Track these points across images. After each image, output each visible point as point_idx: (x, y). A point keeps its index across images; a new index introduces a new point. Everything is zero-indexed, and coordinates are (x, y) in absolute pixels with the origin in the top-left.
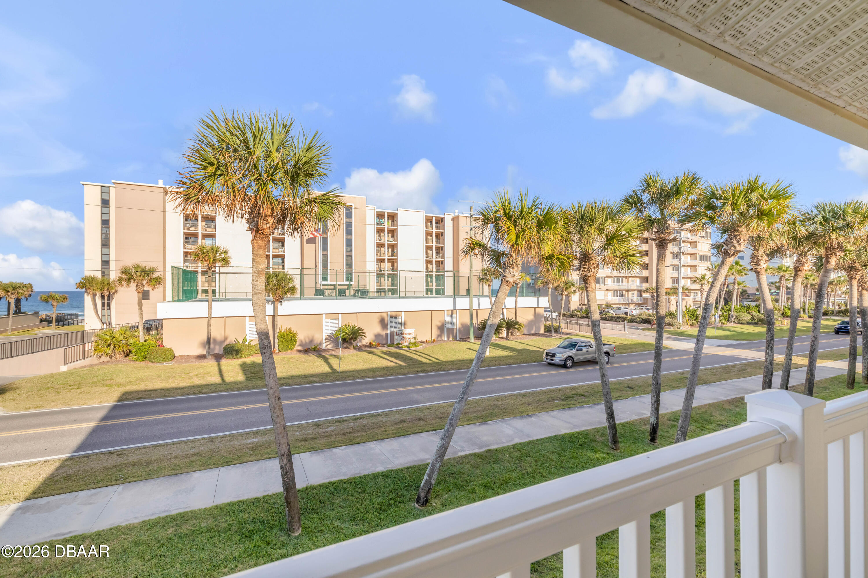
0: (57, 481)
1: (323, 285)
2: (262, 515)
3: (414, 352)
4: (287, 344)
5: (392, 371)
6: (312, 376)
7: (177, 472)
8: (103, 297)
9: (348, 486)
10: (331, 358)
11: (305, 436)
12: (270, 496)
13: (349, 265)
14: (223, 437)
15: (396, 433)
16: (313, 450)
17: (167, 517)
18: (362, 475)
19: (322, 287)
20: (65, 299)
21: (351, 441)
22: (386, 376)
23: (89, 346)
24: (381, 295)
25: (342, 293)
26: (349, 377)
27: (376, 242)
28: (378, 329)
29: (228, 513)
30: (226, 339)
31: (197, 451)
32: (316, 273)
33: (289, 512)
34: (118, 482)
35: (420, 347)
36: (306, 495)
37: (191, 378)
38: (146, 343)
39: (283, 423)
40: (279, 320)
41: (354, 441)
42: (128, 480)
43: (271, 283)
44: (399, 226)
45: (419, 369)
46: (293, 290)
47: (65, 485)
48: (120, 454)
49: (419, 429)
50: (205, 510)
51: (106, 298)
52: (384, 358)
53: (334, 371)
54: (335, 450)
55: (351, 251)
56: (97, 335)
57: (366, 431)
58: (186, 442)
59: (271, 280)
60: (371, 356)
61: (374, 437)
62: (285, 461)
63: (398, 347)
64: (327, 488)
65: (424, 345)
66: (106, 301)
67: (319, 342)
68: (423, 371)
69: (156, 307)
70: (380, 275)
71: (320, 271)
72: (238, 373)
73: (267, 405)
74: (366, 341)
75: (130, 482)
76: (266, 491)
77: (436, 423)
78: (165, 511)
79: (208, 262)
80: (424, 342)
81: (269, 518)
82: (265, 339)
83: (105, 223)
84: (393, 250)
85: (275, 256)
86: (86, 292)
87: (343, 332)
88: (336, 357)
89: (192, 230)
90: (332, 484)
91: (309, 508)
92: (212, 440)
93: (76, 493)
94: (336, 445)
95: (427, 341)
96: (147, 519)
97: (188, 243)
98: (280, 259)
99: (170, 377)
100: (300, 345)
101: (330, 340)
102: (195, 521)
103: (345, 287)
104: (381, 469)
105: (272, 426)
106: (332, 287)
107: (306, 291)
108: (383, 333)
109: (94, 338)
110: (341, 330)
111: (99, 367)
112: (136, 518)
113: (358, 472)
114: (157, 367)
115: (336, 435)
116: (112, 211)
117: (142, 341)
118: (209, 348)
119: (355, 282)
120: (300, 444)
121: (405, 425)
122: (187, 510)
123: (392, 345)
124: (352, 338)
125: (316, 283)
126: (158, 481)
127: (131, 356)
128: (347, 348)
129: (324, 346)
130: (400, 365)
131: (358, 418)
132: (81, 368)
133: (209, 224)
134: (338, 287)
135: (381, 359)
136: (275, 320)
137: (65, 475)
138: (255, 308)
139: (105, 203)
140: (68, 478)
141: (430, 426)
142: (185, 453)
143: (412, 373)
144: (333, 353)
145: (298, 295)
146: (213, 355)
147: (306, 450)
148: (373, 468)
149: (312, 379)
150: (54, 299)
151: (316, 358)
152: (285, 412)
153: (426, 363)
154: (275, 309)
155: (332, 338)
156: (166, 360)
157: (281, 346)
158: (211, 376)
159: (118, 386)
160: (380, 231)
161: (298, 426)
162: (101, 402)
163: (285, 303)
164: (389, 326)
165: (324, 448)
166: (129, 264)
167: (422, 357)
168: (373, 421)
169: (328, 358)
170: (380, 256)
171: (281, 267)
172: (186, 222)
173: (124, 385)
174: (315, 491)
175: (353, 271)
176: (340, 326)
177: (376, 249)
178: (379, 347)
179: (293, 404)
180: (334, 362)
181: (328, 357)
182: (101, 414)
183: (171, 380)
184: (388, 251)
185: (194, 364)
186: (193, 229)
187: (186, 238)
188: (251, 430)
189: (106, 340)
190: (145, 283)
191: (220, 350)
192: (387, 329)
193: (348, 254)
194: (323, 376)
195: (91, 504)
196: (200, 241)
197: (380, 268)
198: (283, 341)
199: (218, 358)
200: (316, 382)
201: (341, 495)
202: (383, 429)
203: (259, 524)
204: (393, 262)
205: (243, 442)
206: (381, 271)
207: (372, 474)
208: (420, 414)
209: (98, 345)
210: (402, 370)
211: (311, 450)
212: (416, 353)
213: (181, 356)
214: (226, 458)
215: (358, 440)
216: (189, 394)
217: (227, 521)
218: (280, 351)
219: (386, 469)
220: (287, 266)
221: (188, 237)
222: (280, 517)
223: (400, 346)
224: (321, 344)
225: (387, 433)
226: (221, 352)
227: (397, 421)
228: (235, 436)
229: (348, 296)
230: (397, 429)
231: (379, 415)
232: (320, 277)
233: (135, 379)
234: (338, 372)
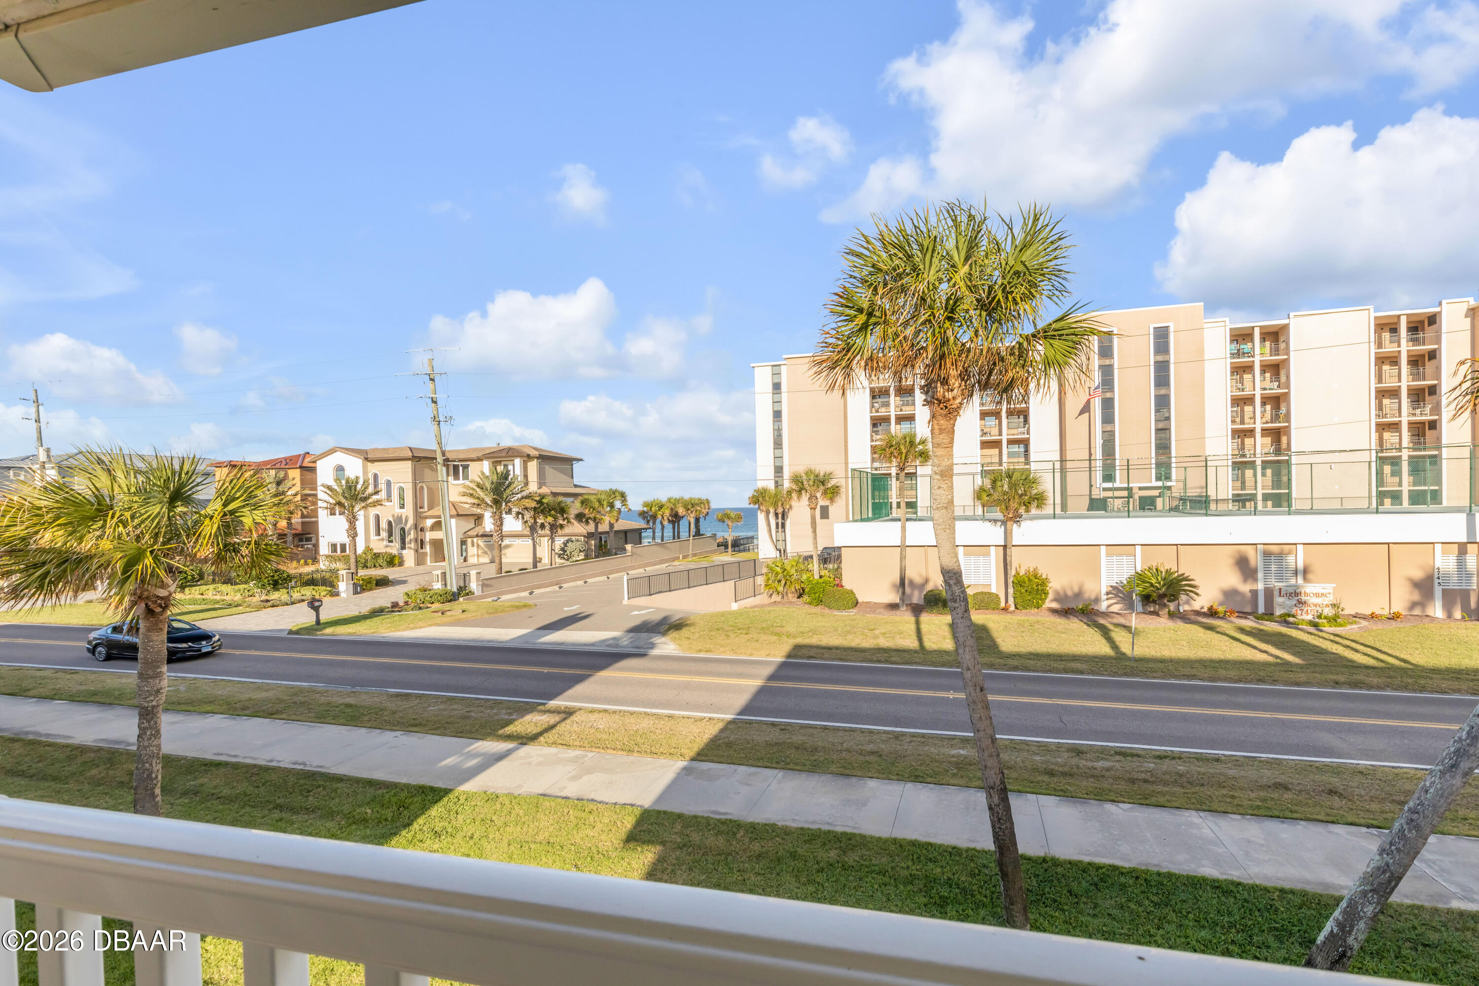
0: (719, 746)
1: (1105, 489)
2: (963, 879)
3: (1332, 637)
4: (1030, 598)
5: (1262, 674)
6: (1075, 658)
7: (848, 772)
8: (776, 515)
9: (1131, 882)
10: (1117, 630)
11: (1052, 767)
12: (978, 852)
13: (1163, 446)
14: (914, 736)
15: (1258, 807)
16: (1064, 794)
17: (829, 832)
18: (1164, 871)
19: (1104, 494)
20: (739, 518)
21: (1146, 799)
22: (1246, 683)
23: (760, 580)
24: (1244, 506)
25: (1147, 504)
26: (1153, 670)
27: (1229, 394)
28: (1233, 580)
29: (911, 857)
30: (927, 581)
31: (876, 749)
32: (1090, 468)
33: (1006, 890)
34: (778, 766)
35: (1349, 627)
36: (1042, 870)
37: (876, 637)
38: (821, 580)
39: (990, 732)
40: (1014, 553)
41: (1153, 800)
42: (789, 767)
43: (1000, 489)
44: (1292, 353)
45: (1341, 678)
46: (1040, 499)
47: (726, 754)
48: (784, 728)
49: (1328, 815)
50: (879, 839)
51: (780, 516)
52: (1243, 643)
53: (1120, 656)
54: (1109, 807)
55: (1168, 419)
56: (768, 566)
57: (1183, 787)
58: (862, 731)
59: (999, 483)
60: (1210, 635)
61: (1201, 803)
62: (996, 799)
63: (1287, 623)
64: (1084, 871)
65: (1364, 623)
66: (780, 521)
67: (1093, 597)
68: (1355, 685)
69: (832, 530)
70: (1241, 466)
71: (1099, 464)
72: (944, 638)
73: (962, 696)
74: (1201, 602)
75: (791, 769)
76: (972, 841)
77: (1382, 812)
78: (828, 823)
79: (899, 460)
80: (1364, 617)
81: (975, 888)
82: (955, 584)
83: (777, 415)
84: (1277, 407)
85: (1011, 442)
86: (759, 508)
87: (1144, 582)
88: (1127, 628)
89: (883, 412)
90: (1098, 868)
91: (1048, 896)
92: (897, 736)
93: (735, 767)
94: (1111, 798)
95: (1373, 616)
96: (806, 826)
97: (877, 432)
98: (1022, 446)
99: (849, 632)
100: (1055, 600)
101: (1116, 596)
102: (864, 852)
103: (1156, 493)
104: (1209, 871)
105: (972, 735)
106: (1125, 494)
107: (1070, 502)
108: (1246, 588)
109: (764, 570)
110: (1140, 577)
111: (770, 608)
112: (794, 820)
113: (1155, 861)
114: (834, 616)
115: (1116, 779)
116: (784, 397)
117: (817, 577)
118: (904, 593)
119: (1177, 481)
120: (1039, 778)
121: (1288, 796)
122: (855, 831)
123: (1269, 615)
124: (1163, 596)
125: (1091, 486)
126: (824, 778)
127: (806, 598)
128: (1156, 613)
129: (1103, 606)
130: (1287, 663)
131: (1166, 757)
132: (751, 607)
133: (905, 399)
134: (1138, 494)
135: (1235, 643)
136: (1008, 553)
137: (726, 740)
138: (938, 532)
139: (777, 387)
140: (729, 745)
141: (1362, 814)
142: (859, 747)
143: (1320, 684)
144: (1121, 620)
145: (1048, 510)
146: (911, 604)
147: (1048, 792)
148: (1193, 866)
149: (1074, 665)
150: (729, 518)
151: (1085, 627)
152: (993, 712)
153: (1367, 667)
154: (1007, 535)
155: (1120, 593)
156: (846, 608)
157: (1019, 600)
158: (904, 638)
159: (788, 637)
160: (1240, 370)
161: (1039, 745)
162: (768, 655)
163: (1025, 524)
164: (1260, 575)
165: (1085, 796)
166: (801, 469)
167: (1357, 651)
168: (1202, 770)
169: (1110, 630)
170: (1242, 422)
171: (1023, 460)
172: (874, 401)
173: (794, 637)
174: (1059, 870)
175: (1173, 460)
176: (1139, 569)
177: (1229, 409)
178: (1233, 619)
179: (1033, 704)
180: (1122, 639)
181: (1111, 627)
182: (768, 671)
183: (850, 637)
184: (1263, 413)
185: (880, 617)
186: (883, 409)
187: (874, 425)
188: (957, 733)
189: (777, 574)
190: (819, 495)
191: (920, 599)
192: (1256, 580)
193: (1161, 426)
194: (1095, 663)
195: (749, 785)
196: (894, 428)
197: (1243, 448)
198: (1023, 591)
199: (917, 610)
200: (1082, 673)
201: (1114, 894)
202: (1224, 792)
203: (957, 891)
204: (1277, 435)
205: (943, 750)
206: (1244, 456)
207: (1188, 877)
208: (1335, 782)
209: (768, 579)
210: (1292, 675)
211: (1061, 793)
212: (1337, 639)
213: (867, 603)
214: (916, 770)
215: (1162, 800)
216: (872, 661)
217: (908, 868)
218: (1016, 608)
219: (1225, 877)
220: (1033, 457)
221: (877, 423)
222: (993, 893)
223: (1291, 619)
224: (1097, 600)
225: (1236, 801)
226: (922, 602)
227: (1264, 781)
228: (932, 738)
229: (1160, 511)
230: (1264, 800)
231: (1217, 760)
232: (1098, 476)
233: (807, 629)
234: (1129, 659)
